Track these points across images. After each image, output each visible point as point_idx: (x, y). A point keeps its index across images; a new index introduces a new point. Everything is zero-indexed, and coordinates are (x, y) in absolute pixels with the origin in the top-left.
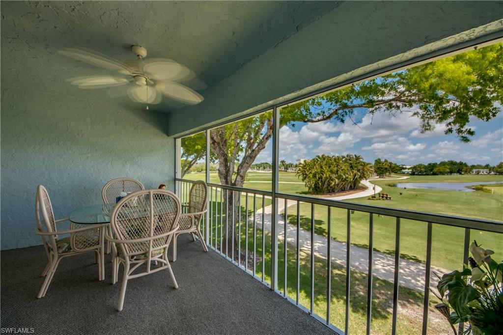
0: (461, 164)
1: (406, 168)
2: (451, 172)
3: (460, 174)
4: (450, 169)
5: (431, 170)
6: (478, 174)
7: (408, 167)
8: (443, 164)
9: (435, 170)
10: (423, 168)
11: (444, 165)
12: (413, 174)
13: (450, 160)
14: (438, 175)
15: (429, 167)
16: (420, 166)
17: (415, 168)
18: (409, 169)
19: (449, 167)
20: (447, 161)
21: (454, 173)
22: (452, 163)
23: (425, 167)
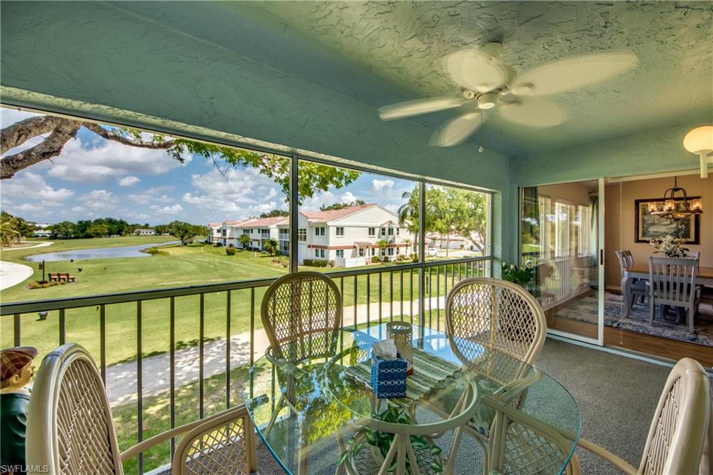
0: (122, 222)
1: (40, 228)
2: (110, 234)
3: (121, 235)
4: (108, 229)
5: (83, 231)
6: (138, 235)
7: (44, 226)
8: (98, 222)
9: (89, 231)
10: (71, 228)
11: (101, 224)
12: (54, 237)
13: (108, 217)
14: (92, 237)
15: (80, 226)
16: (65, 224)
17: (56, 227)
18: (45, 229)
19: (108, 226)
20: (104, 219)
21: (113, 234)
22: (111, 222)
23: (73, 226)
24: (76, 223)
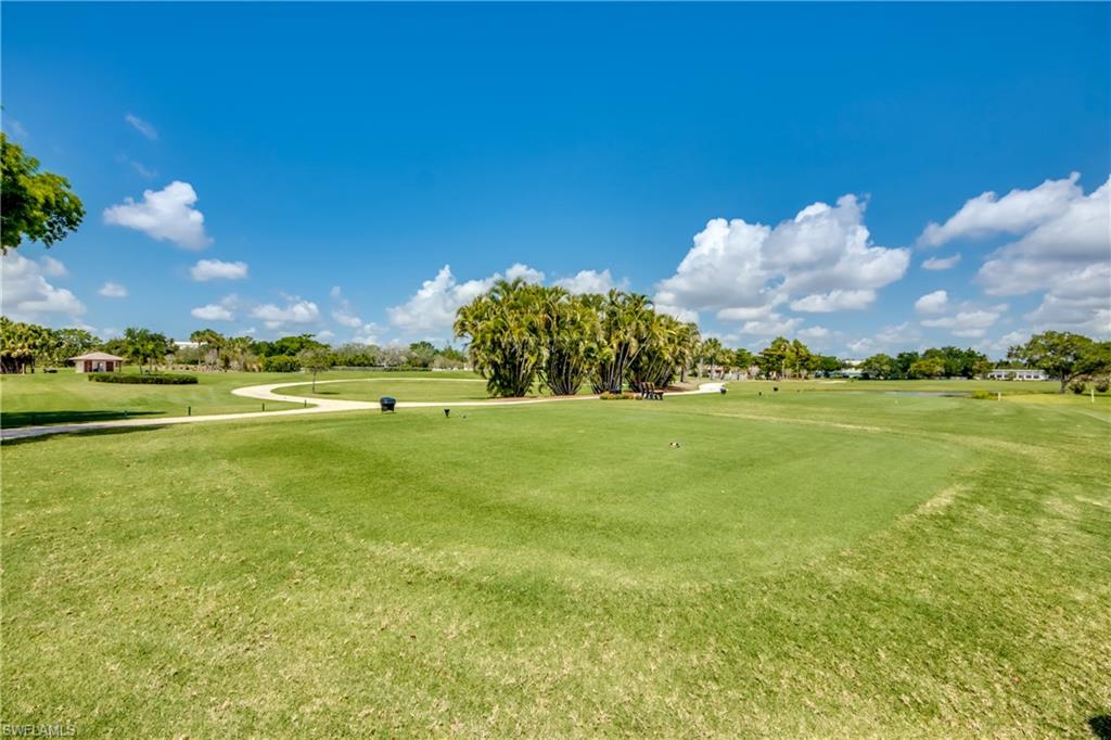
0: (971, 354)
1: (850, 366)
2: (948, 375)
3: (970, 377)
4: (945, 366)
5: (904, 368)
7: (855, 363)
8: (930, 354)
9: (913, 367)
10: (886, 363)
11: (933, 357)
12: (865, 377)
13: (946, 346)
14: (918, 379)
15: (900, 362)
16: (879, 359)
17: (868, 362)
18: (857, 368)
19: (943, 361)
20: (939, 349)
21: (955, 375)
22: (951, 353)
23: (891, 362)
24: (895, 357)
